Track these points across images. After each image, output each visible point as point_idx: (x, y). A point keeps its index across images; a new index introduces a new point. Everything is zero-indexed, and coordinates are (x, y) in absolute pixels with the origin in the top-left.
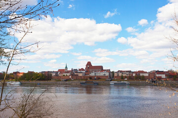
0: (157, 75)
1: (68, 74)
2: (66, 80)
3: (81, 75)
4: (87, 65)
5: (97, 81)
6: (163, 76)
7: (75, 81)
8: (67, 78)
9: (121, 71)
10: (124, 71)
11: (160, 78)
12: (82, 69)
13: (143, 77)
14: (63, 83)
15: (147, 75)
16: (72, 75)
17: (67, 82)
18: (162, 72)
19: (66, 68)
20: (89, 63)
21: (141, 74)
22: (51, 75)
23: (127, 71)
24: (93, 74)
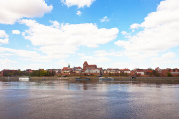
0: (138, 73)
1: (68, 71)
2: (65, 77)
3: (77, 72)
4: (84, 64)
5: (89, 77)
6: (142, 73)
7: (72, 77)
8: (66, 74)
9: (109, 69)
10: (112, 69)
11: (139, 75)
12: (80, 68)
13: (126, 73)
14: (62, 78)
15: (129, 72)
16: (71, 72)
17: (66, 78)
18: (141, 70)
19: (69, 66)
20: (86, 63)
21: (125, 72)
22: (55, 72)
23: (114, 69)
24: (87, 72)
